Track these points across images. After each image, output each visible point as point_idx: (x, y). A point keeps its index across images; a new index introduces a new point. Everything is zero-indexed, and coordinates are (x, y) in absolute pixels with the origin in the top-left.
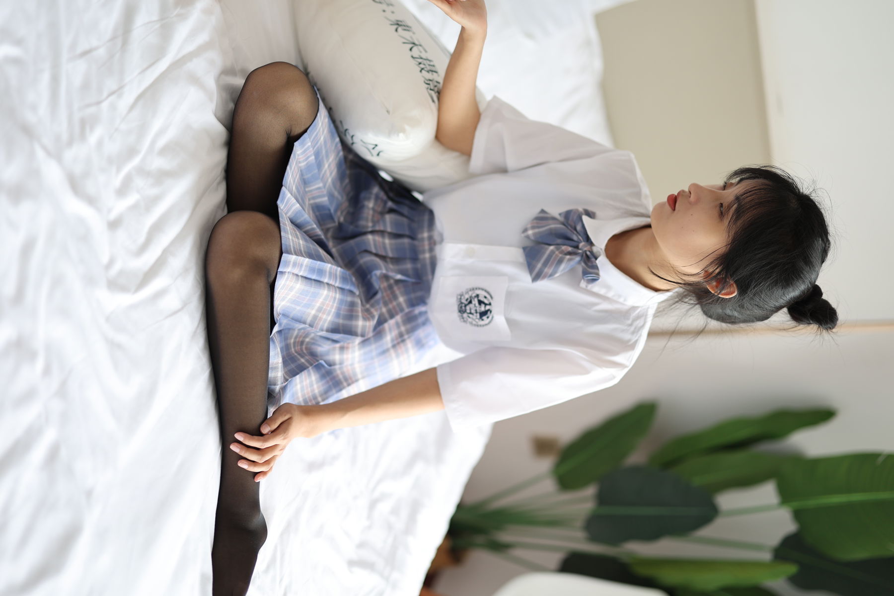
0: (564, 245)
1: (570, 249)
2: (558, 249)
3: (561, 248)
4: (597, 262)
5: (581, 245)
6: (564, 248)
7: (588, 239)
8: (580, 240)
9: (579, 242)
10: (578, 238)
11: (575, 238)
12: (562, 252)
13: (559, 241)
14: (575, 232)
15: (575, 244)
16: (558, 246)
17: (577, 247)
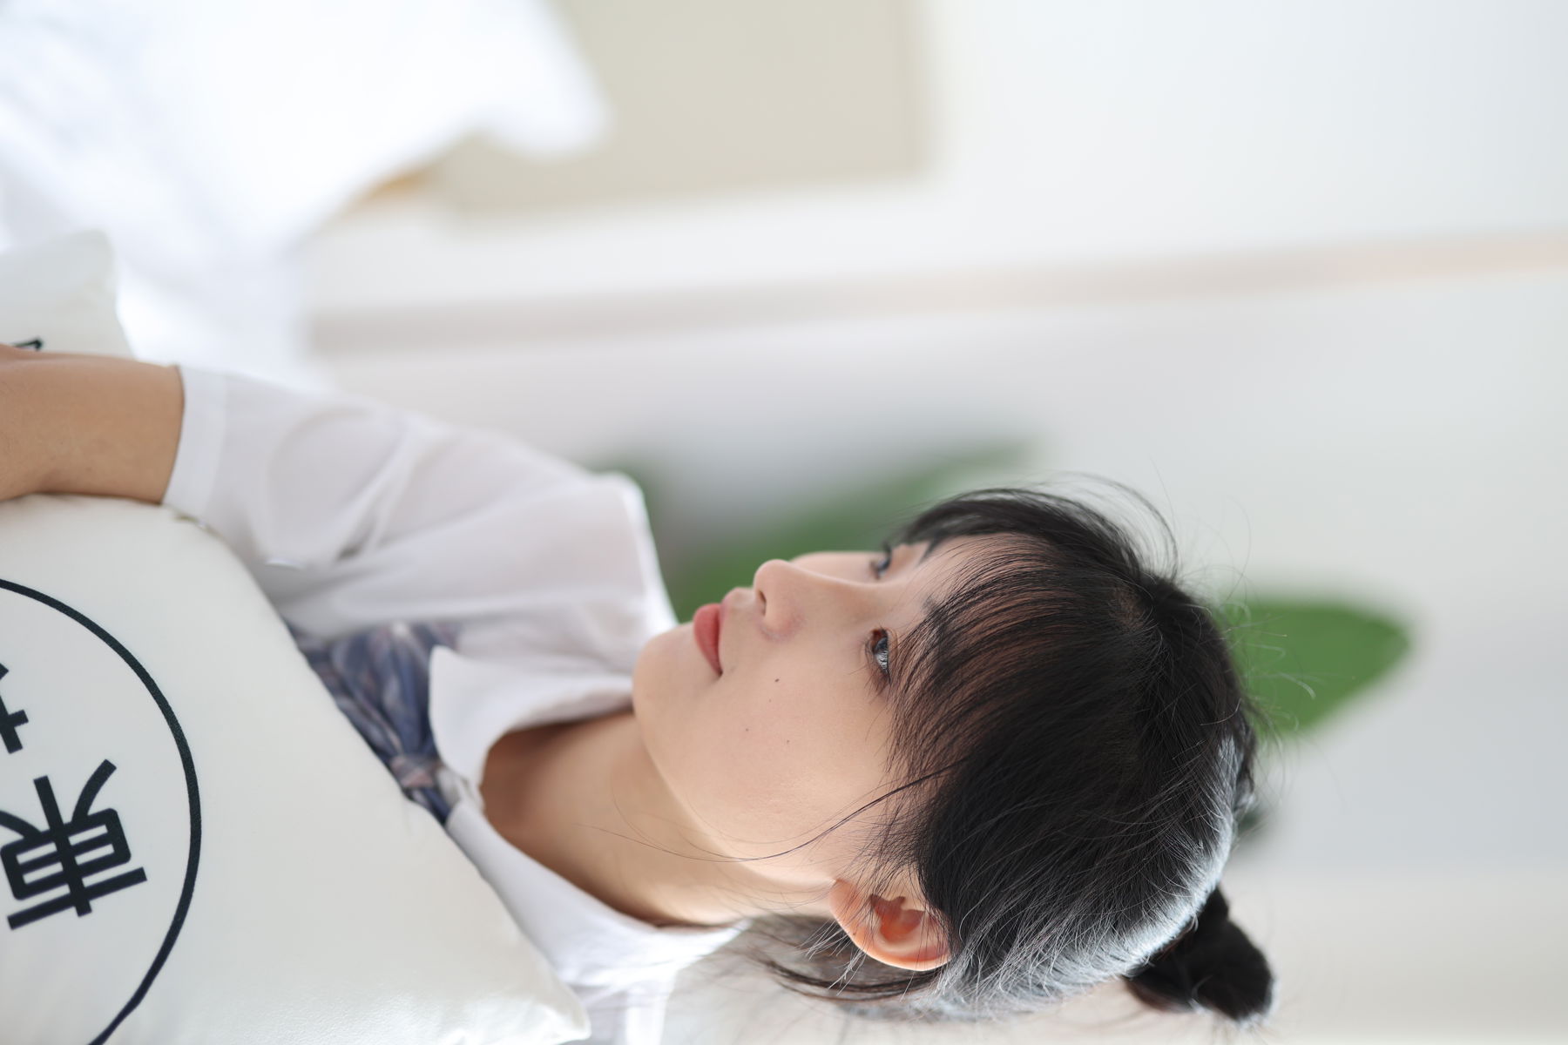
8: (393, 745)
10: (387, 739)
14: (377, 714)
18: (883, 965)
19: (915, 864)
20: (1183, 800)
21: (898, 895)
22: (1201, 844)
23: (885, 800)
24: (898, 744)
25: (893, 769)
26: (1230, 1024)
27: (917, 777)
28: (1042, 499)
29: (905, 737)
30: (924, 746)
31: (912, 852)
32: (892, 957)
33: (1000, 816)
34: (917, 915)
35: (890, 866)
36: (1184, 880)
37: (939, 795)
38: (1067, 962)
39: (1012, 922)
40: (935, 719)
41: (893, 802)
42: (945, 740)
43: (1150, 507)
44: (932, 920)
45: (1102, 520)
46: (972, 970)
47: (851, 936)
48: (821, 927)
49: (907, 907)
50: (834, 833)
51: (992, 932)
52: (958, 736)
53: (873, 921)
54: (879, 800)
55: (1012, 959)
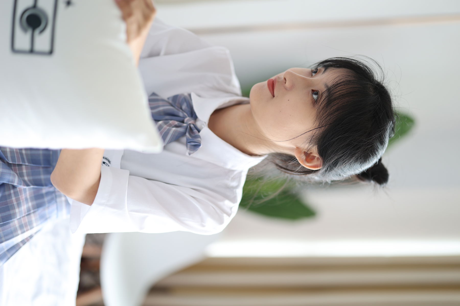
0: (171, 120)
1: (176, 123)
2: (166, 123)
3: (169, 122)
4: (201, 134)
5: (186, 120)
6: (171, 122)
7: (193, 115)
8: (185, 116)
9: (184, 117)
10: (184, 115)
11: (181, 114)
12: (170, 125)
13: (167, 117)
14: (181, 110)
15: (181, 119)
16: (166, 121)
17: (183, 122)
18: (305, 168)
19: (317, 146)
20: (380, 137)
21: (311, 152)
22: (382, 146)
23: (312, 131)
24: (317, 118)
25: (315, 124)
26: (378, 185)
27: (320, 126)
28: (353, 61)
29: (319, 117)
30: (323, 119)
31: (317, 143)
32: (307, 166)
33: (339, 137)
34: (314, 157)
35: (311, 146)
36: (377, 154)
37: (325, 130)
38: (348, 171)
39: (338, 161)
40: (327, 113)
41: (314, 131)
42: (328, 118)
43: (378, 65)
44: (318, 159)
45: (366, 67)
46: (326, 171)
47: (298, 160)
48: (292, 158)
49: (312, 155)
50: (299, 137)
51: (333, 163)
52: (331, 118)
53: (304, 157)
54: (311, 131)
55: (336, 169)
